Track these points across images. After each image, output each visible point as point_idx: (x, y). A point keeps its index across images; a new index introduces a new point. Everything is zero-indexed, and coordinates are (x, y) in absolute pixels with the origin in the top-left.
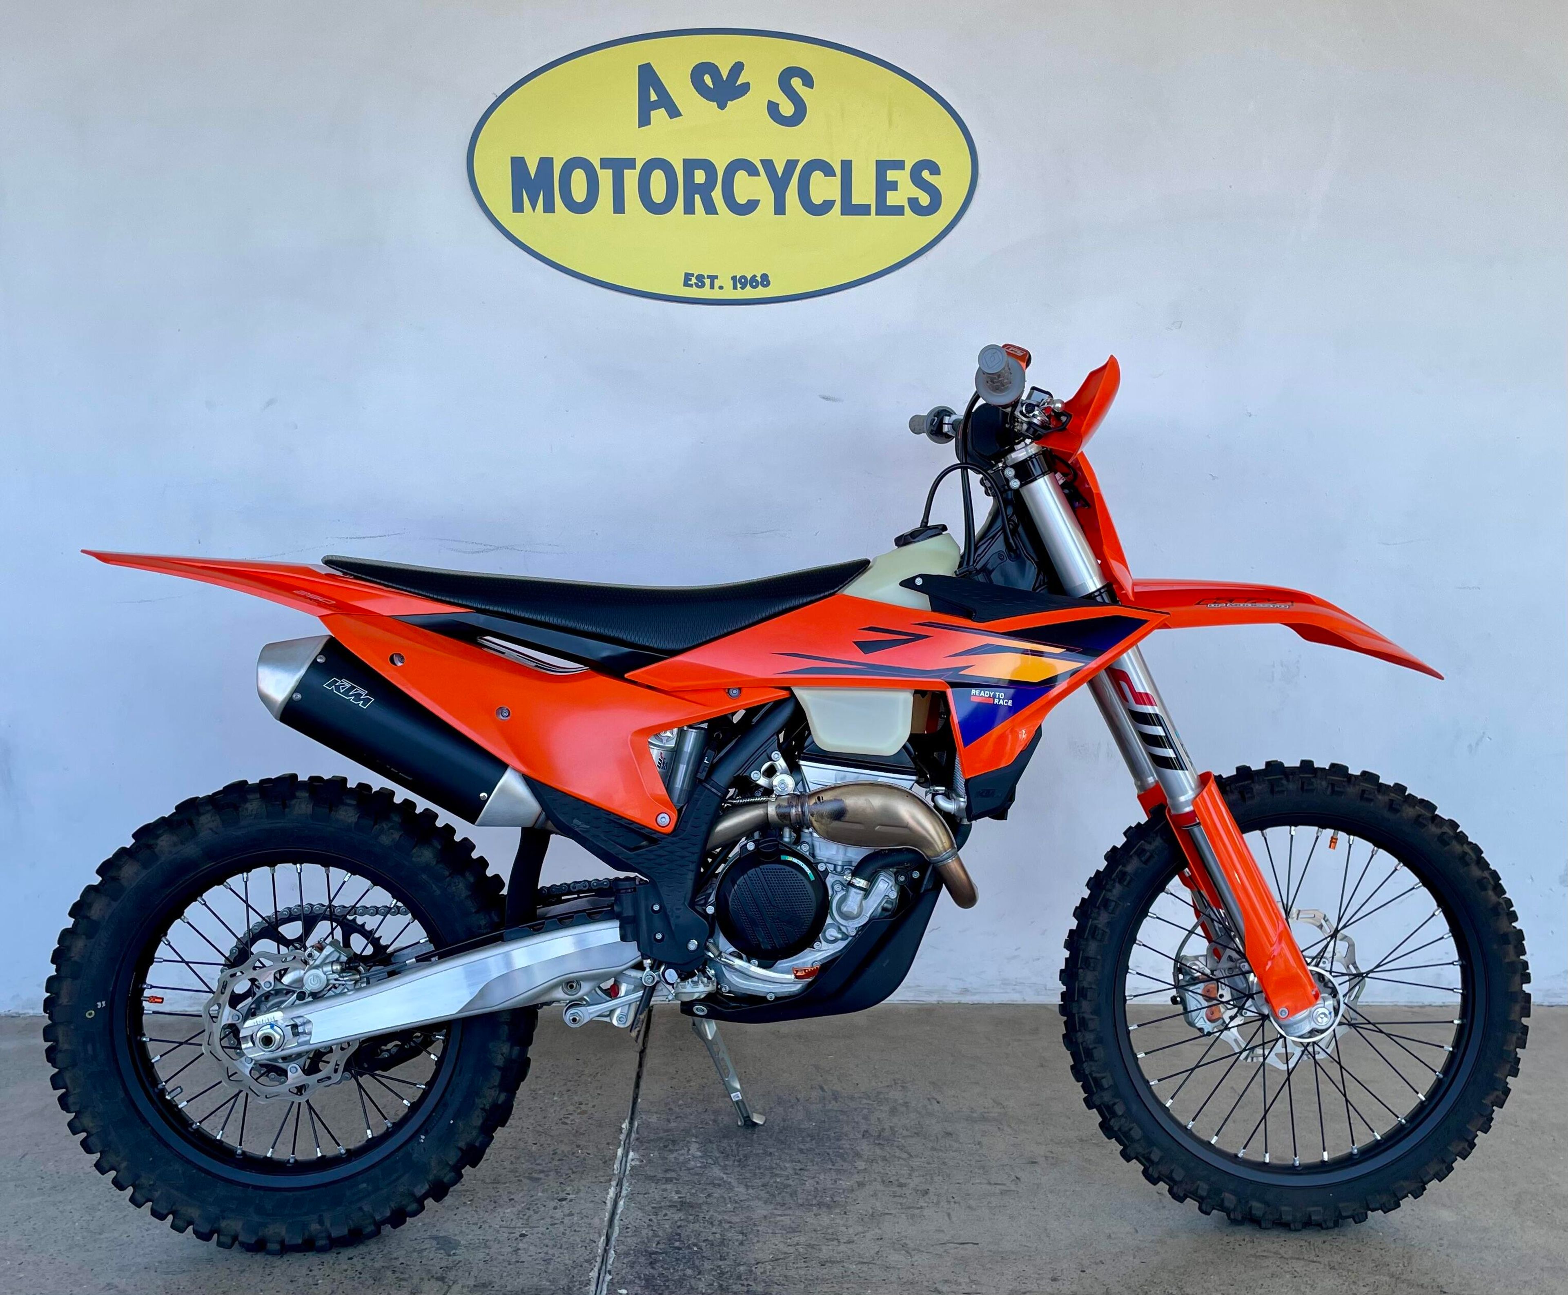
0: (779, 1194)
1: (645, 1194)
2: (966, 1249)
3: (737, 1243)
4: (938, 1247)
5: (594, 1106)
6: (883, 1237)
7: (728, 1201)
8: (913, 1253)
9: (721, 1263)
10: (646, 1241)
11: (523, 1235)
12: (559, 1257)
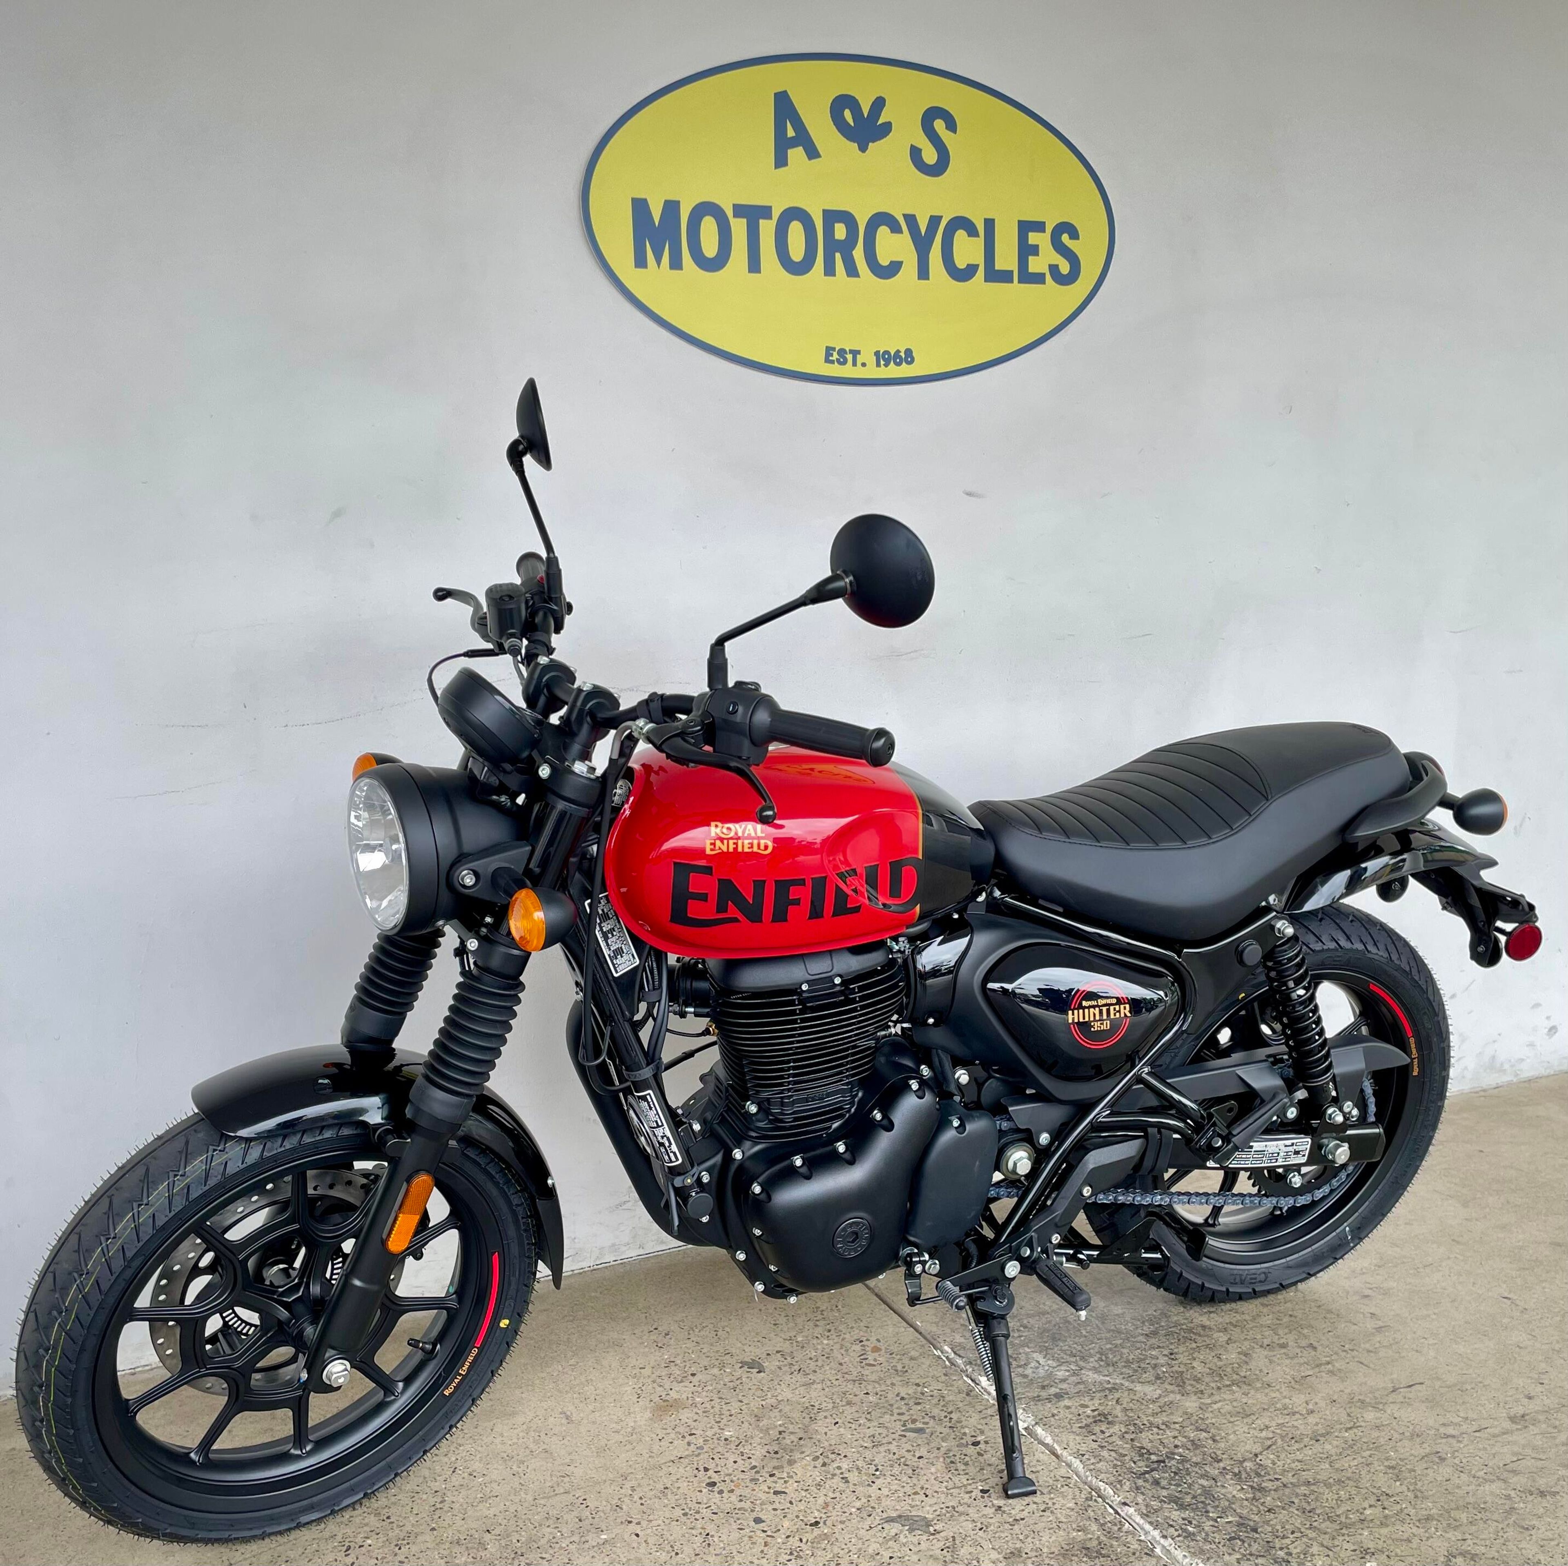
0: (1184, 1383)
1: (1053, 1416)
2: (1420, 1391)
3: (1210, 1442)
4: (1393, 1395)
5: (878, 1340)
6: (1335, 1398)
7: (1145, 1403)
8: (1381, 1406)
9: (1222, 1465)
10: (1119, 1463)
11: (982, 1491)
12: (1054, 1504)
